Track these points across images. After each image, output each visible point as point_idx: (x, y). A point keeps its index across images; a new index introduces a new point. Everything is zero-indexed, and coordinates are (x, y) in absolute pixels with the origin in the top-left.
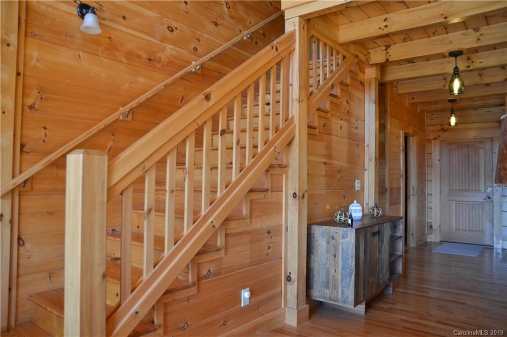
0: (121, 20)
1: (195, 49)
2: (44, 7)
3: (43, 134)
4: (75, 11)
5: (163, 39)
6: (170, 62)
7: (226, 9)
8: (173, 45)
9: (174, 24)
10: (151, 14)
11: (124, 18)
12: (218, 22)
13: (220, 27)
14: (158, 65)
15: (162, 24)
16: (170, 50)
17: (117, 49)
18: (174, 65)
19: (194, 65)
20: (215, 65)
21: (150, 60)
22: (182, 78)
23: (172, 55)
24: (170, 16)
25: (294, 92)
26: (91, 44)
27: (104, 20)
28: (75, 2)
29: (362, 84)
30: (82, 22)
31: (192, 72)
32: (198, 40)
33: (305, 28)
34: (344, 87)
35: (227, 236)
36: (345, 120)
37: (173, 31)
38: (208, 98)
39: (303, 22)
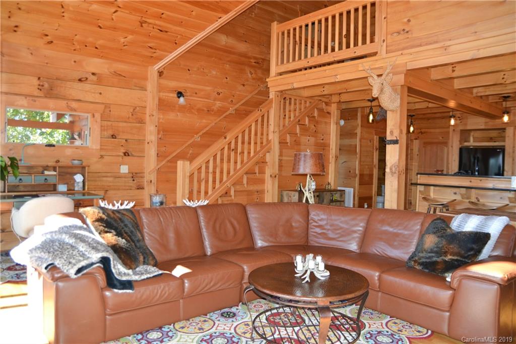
0: (195, 94)
1: (232, 101)
2: (164, 97)
3: (164, 149)
4: (176, 96)
5: (215, 100)
6: (218, 110)
7: (250, 75)
8: (221, 101)
9: (220, 91)
10: (208, 88)
11: (196, 93)
12: (245, 84)
13: (245, 86)
14: (212, 113)
15: (214, 92)
16: (218, 104)
17: (193, 108)
18: (221, 111)
19: (231, 110)
20: (243, 107)
21: (208, 111)
22: (225, 117)
23: (219, 107)
24: (218, 87)
25: (271, 128)
26: (182, 109)
27: (187, 96)
28: (176, 91)
29: (329, 113)
30: (179, 101)
31: (230, 114)
32: (234, 96)
33: (279, 96)
34: (312, 118)
35: (235, 191)
36: (313, 136)
37: (219, 94)
38: (225, 138)
39: (277, 93)
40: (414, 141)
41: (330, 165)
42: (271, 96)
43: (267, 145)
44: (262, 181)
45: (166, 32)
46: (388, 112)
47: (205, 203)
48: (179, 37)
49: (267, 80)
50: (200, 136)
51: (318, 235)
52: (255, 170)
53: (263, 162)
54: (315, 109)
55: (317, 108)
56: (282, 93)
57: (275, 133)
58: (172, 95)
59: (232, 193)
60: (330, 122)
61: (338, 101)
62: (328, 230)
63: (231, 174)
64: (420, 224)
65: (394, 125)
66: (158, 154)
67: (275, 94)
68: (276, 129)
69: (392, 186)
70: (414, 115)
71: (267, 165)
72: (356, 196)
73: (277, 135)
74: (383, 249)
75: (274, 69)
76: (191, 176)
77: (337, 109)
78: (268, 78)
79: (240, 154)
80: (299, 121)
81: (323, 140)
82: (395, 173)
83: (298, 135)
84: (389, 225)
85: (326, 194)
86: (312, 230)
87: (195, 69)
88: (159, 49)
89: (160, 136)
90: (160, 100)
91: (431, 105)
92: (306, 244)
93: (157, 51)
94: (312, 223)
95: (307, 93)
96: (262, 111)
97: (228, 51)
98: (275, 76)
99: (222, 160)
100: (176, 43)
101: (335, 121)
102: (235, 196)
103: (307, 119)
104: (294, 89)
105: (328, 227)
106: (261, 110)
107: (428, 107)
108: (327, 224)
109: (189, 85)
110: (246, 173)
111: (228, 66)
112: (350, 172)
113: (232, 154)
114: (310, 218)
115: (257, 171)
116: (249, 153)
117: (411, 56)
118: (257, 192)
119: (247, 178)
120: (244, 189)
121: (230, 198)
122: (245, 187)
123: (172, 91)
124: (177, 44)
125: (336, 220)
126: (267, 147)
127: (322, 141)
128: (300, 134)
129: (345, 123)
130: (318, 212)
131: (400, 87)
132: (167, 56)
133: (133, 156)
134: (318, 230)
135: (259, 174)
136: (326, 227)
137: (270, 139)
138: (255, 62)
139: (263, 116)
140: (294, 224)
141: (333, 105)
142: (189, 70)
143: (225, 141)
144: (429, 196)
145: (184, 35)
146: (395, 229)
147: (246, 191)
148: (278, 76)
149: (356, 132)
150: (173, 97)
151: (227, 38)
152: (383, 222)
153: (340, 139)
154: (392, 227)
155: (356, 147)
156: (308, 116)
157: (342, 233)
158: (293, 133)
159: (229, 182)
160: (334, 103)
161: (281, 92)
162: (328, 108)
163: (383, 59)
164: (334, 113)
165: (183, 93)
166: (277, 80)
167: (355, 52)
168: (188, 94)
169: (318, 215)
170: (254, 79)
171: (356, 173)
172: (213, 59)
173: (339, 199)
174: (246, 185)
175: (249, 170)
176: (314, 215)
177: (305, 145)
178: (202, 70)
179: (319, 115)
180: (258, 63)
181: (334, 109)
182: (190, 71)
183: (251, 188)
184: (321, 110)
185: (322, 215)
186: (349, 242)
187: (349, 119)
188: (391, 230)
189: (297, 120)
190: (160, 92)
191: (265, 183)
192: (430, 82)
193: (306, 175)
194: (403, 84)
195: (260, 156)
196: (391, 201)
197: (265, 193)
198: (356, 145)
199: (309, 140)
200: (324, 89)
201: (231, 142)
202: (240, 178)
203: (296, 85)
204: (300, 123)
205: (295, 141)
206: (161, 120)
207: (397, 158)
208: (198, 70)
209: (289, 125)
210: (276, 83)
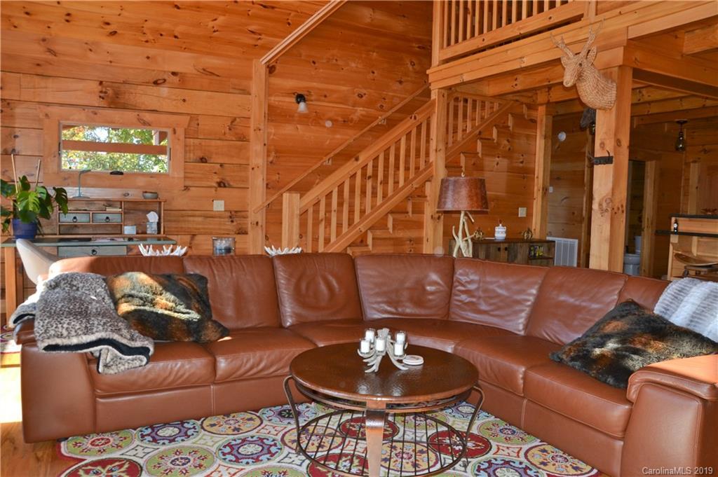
0: (323, 98)
1: (382, 106)
2: (277, 103)
3: (277, 178)
4: (294, 100)
5: (354, 105)
6: (360, 120)
7: (411, 68)
8: (363, 107)
9: (363, 91)
10: (344, 88)
11: (325, 96)
12: (403, 80)
13: (404, 84)
14: (351, 124)
15: (354, 93)
16: (360, 111)
17: (321, 119)
18: (363, 122)
19: (381, 120)
20: (399, 115)
21: (344, 121)
22: (369, 130)
23: (362, 115)
24: (360, 86)
25: (433, 145)
26: (304, 119)
27: (312, 101)
28: (294, 94)
29: (534, 121)
30: (298, 108)
31: (378, 125)
32: (384, 99)
33: (446, 95)
34: (503, 129)
35: (373, 239)
36: (504, 157)
37: (362, 97)
38: (357, 159)
39: (443, 91)
40: (692, 164)
41: (535, 202)
42: (434, 96)
43: (425, 170)
44: (419, 225)
45: (273, 8)
46: (597, 111)
47: (296, 252)
48: (293, 14)
49: (428, 72)
50: (332, 157)
51: (463, 306)
52: (406, 208)
53: (419, 196)
54: (510, 115)
55: (512, 114)
56: (450, 92)
57: (438, 153)
58: (288, 99)
59: (370, 241)
60: (536, 136)
61: (546, 101)
62: (480, 298)
63: (366, 213)
64: (617, 292)
65: (606, 133)
66: (267, 185)
67: (438, 92)
68: (441, 146)
69: (601, 233)
70: (685, 122)
71: (428, 201)
72: (582, 251)
73: (442, 155)
74: (555, 332)
75: (437, 55)
76: (304, 214)
77: (546, 115)
78: (429, 68)
79: (381, 183)
80: (480, 133)
81: (522, 162)
82: (607, 210)
83: (480, 155)
84: (570, 292)
85: (521, 247)
86: (457, 298)
87: (324, 61)
88: (266, 35)
89: (271, 159)
90: (270, 107)
91: (709, 103)
92: (445, 319)
93: (263, 37)
94: (457, 286)
95: (491, 90)
96: (417, 119)
97: (374, 31)
98: (438, 66)
99: (352, 191)
100: (289, 24)
101: (544, 133)
102: (373, 245)
103: (495, 131)
104: (464, 83)
105: (481, 294)
106: (415, 118)
107: (704, 107)
108: (477, 289)
109: (315, 84)
110: (392, 212)
111: (375, 54)
112: (573, 213)
113: (369, 184)
114: (455, 279)
115: (410, 209)
116: (396, 182)
117: (636, 16)
118: (411, 241)
119: (394, 219)
120: (388, 236)
121: (364, 249)
122: (389, 232)
123: (289, 94)
124: (291, 26)
125: (492, 283)
126: (425, 173)
127: (521, 165)
128: (482, 154)
129: (567, 137)
130: (467, 270)
131: (616, 69)
132: (278, 43)
133: (230, 187)
134: (464, 297)
135: (413, 213)
136: (476, 294)
137: (431, 161)
138: (419, 47)
139: (419, 127)
140: (428, 288)
141: (540, 108)
142: (314, 63)
143: (356, 164)
144: (690, 252)
145: (299, 11)
146: (576, 300)
147: (393, 239)
148: (443, 64)
149: (583, 150)
150: (291, 102)
151: (374, 12)
152: (560, 288)
153: (552, 162)
154: (572, 297)
155: (584, 174)
156: (495, 126)
157: (501, 304)
158: (471, 153)
159: (362, 225)
160: (541, 105)
161: (449, 88)
162: (533, 113)
163: (591, 24)
164: (542, 121)
165: (306, 97)
166: (441, 70)
167: (550, 18)
168: (312, 98)
169: (467, 275)
170: (417, 72)
171: (582, 215)
172: (352, 44)
173: (546, 255)
174: (391, 230)
175: (396, 206)
176: (461, 274)
177: (492, 171)
178: (334, 61)
179: (515, 125)
180: (423, 48)
181: (541, 114)
182: (317, 65)
183: (400, 234)
184: (519, 118)
185: (472, 274)
186: (508, 318)
187: (573, 131)
188: (572, 300)
189: (477, 132)
190: (270, 95)
191: (423, 228)
192: (679, 58)
193: (459, 212)
194: (621, 63)
195: (415, 186)
196: (600, 257)
197: (422, 244)
198: (584, 171)
199: (497, 164)
200: (516, 82)
201: (367, 165)
202: (382, 219)
203: (466, 78)
204: (481, 136)
205: (474, 164)
206: (272, 137)
207: (610, 185)
208: (328, 62)
209: (463, 139)
210: (440, 76)
